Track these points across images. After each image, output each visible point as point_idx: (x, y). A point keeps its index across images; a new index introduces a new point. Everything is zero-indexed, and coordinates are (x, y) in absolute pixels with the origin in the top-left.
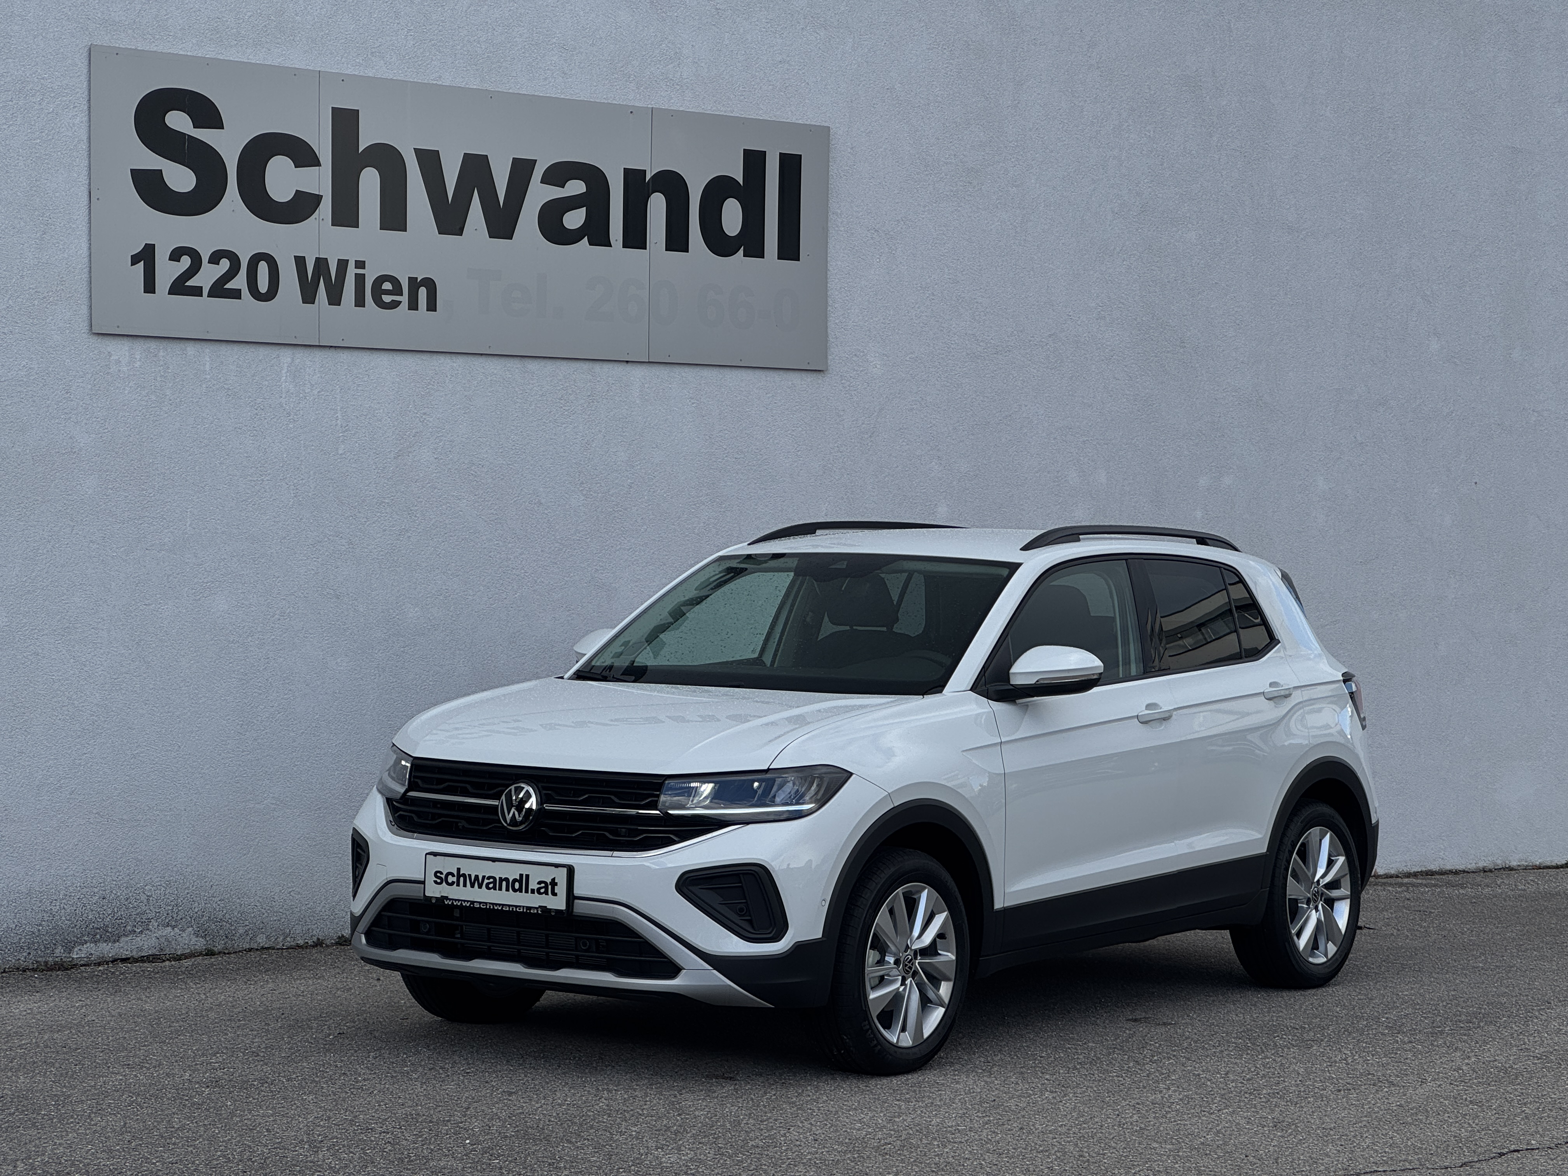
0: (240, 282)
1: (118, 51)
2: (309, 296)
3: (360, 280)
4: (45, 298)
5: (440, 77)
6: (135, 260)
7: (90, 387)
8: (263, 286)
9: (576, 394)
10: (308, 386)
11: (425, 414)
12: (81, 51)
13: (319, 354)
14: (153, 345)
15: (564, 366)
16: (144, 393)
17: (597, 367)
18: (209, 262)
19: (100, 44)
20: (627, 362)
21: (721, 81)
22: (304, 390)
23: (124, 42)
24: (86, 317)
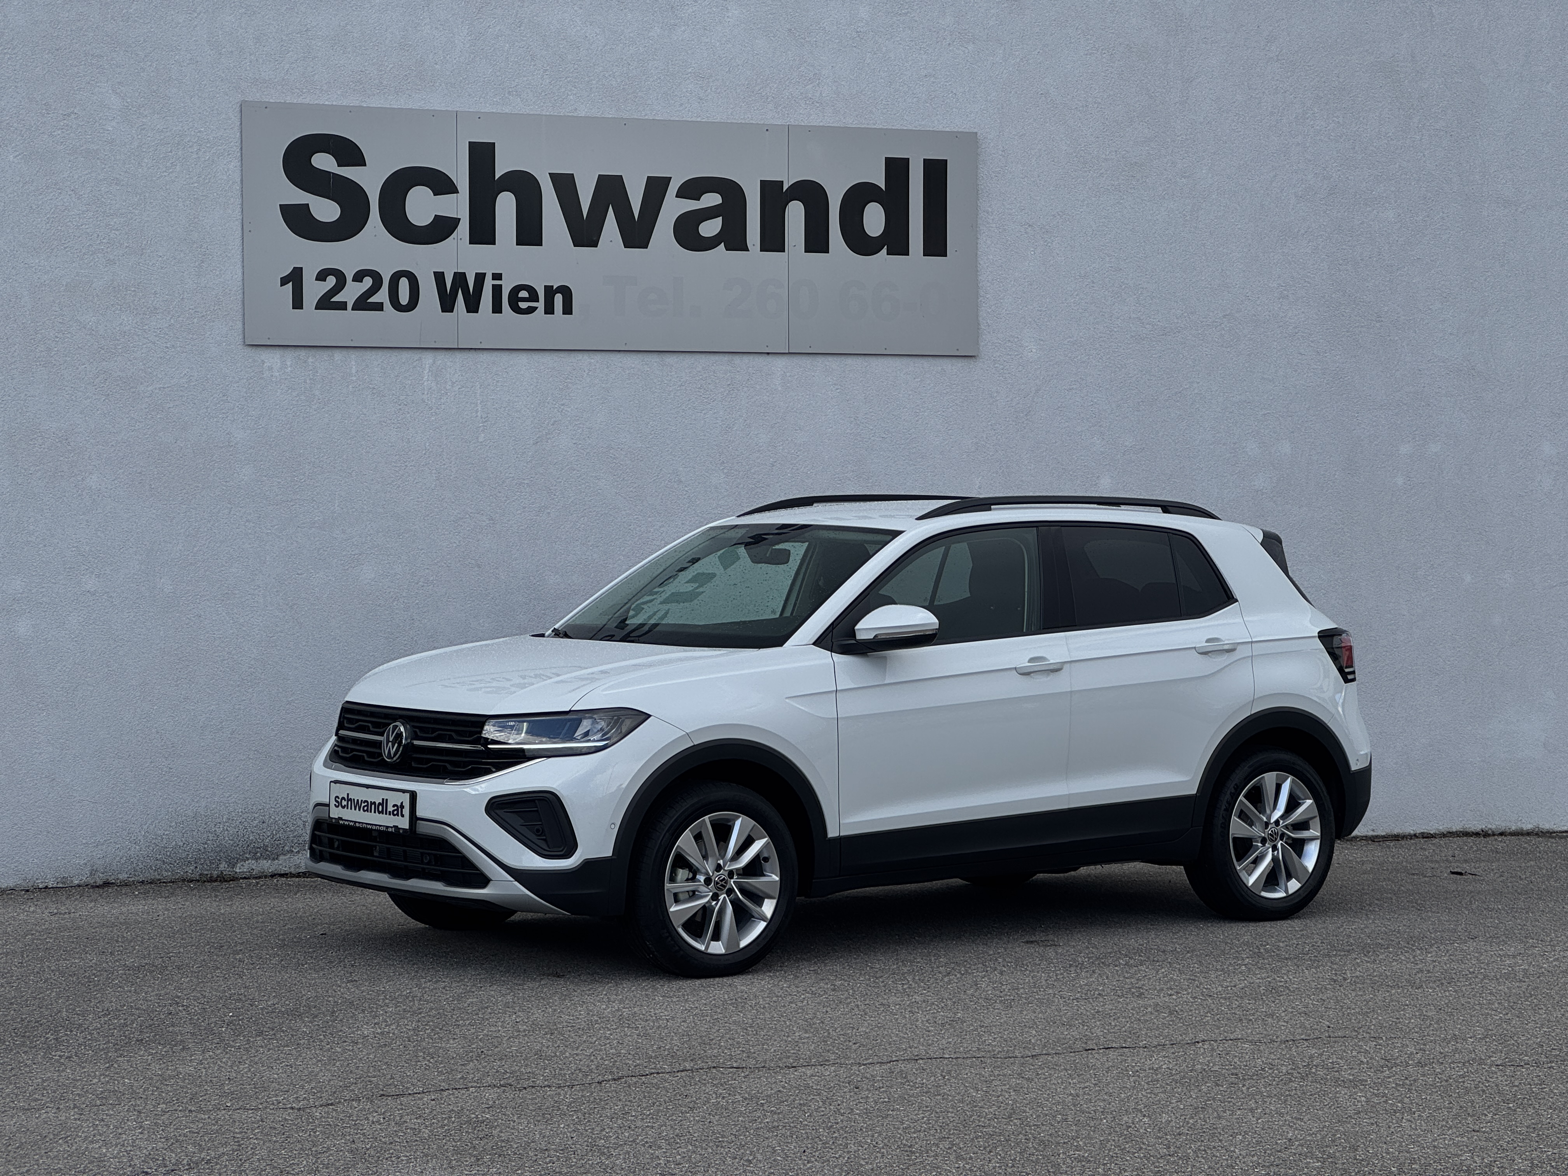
0: (382, 296)
1: (266, 106)
2: (447, 305)
3: (497, 291)
4: (203, 316)
5: (576, 109)
6: (284, 281)
7: (245, 390)
8: (404, 298)
9: (716, 383)
10: (450, 383)
11: (563, 405)
12: (234, 107)
13: (459, 356)
14: (303, 353)
15: (704, 359)
16: (294, 394)
17: (737, 359)
18: (353, 281)
19: (252, 100)
20: (768, 353)
21: (863, 97)
22: (445, 387)
23: (273, 97)
24: (240, 330)
